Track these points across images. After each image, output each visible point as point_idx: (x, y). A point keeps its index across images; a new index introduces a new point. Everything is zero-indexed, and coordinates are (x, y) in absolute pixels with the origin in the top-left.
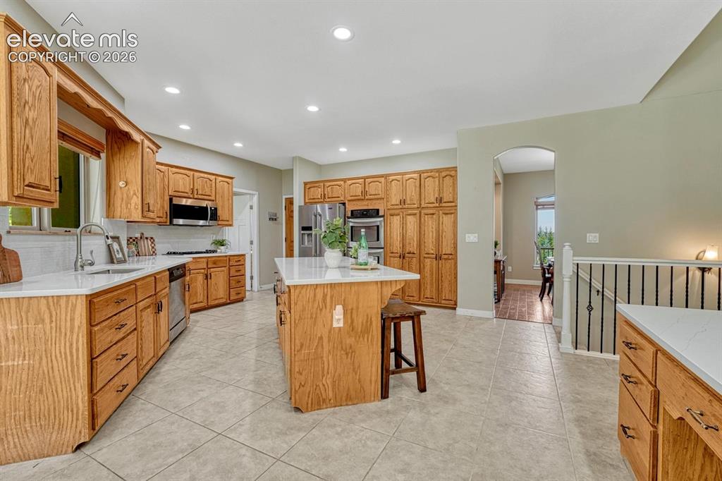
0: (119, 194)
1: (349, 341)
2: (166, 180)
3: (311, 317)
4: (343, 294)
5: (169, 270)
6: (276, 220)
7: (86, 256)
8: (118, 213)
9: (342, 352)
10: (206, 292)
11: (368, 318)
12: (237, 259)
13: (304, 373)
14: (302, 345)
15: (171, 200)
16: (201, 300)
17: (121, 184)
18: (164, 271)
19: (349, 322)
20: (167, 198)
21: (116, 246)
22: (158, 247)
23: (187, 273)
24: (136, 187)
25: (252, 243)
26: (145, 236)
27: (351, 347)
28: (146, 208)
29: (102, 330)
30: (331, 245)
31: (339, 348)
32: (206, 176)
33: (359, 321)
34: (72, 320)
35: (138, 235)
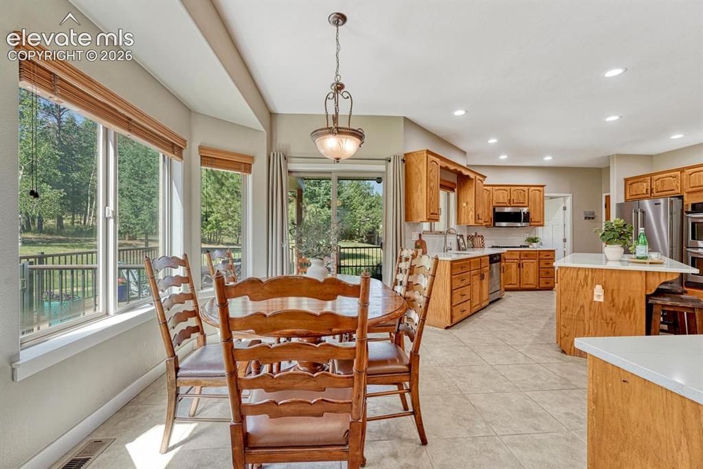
0: (463, 211)
1: (609, 314)
2: (491, 195)
3: (574, 290)
4: (604, 278)
5: (489, 255)
6: (593, 218)
7: (448, 245)
8: (462, 222)
9: (602, 321)
10: (518, 277)
11: (630, 300)
12: (546, 253)
13: (568, 327)
14: (566, 308)
15: (494, 209)
16: (515, 282)
17: (464, 204)
18: (486, 256)
19: (610, 299)
20: (491, 208)
21: (461, 241)
22: (486, 242)
23: (503, 260)
24: (472, 206)
25: (565, 240)
26: (478, 234)
27: (611, 319)
28: (477, 217)
29: (455, 278)
30: (609, 242)
31: (600, 317)
32: (520, 188)
33: (620, 301)
34: (445, 271)
35: (474, 234)
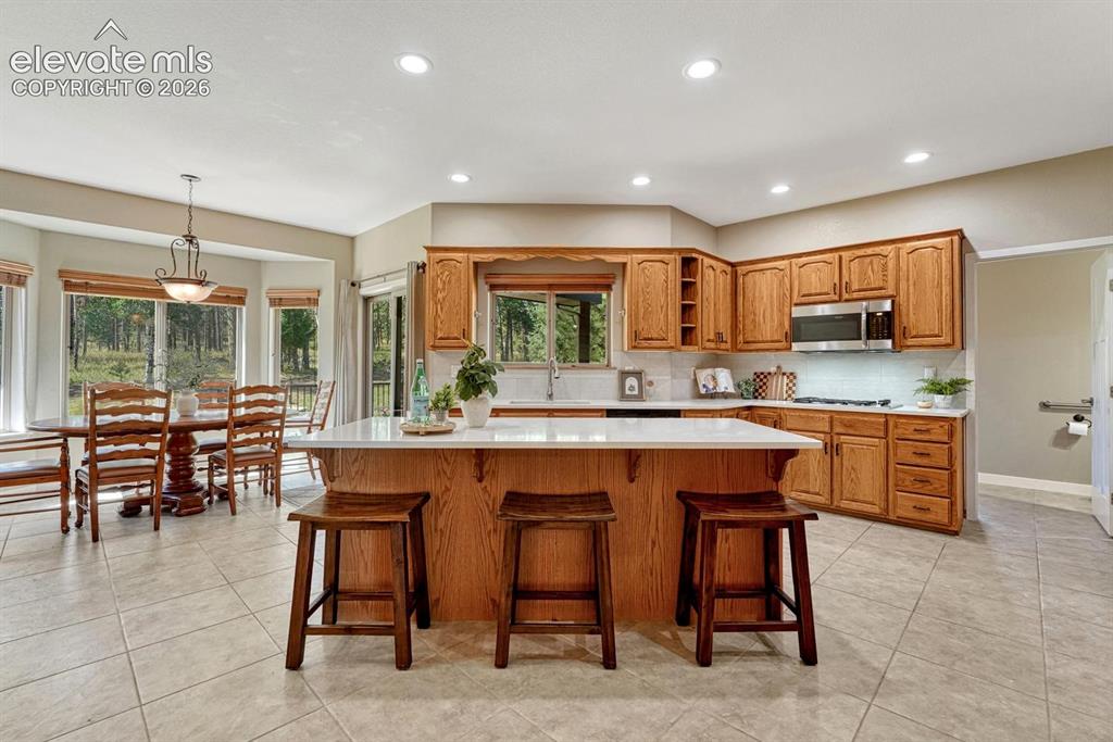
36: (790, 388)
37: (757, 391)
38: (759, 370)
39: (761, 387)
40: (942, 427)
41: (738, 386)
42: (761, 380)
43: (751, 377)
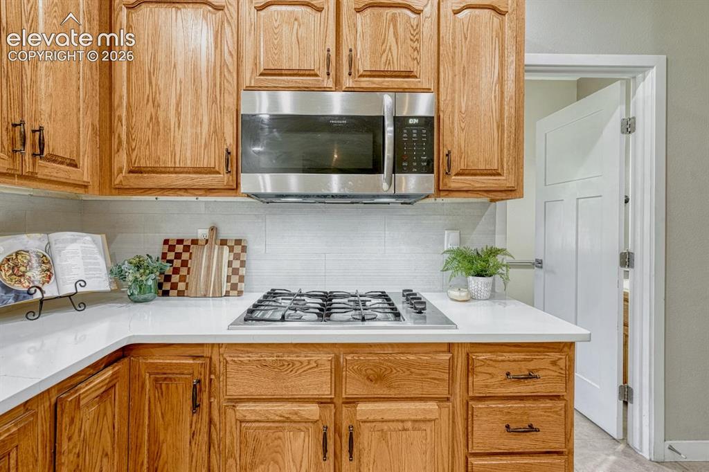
36: (235, 271)
37: (168, 278)
38: (173, 236)
39: (176, 271)
40: (554, 363)
41: (118, 275)
42: (178, 256)
43: (157, 250)
